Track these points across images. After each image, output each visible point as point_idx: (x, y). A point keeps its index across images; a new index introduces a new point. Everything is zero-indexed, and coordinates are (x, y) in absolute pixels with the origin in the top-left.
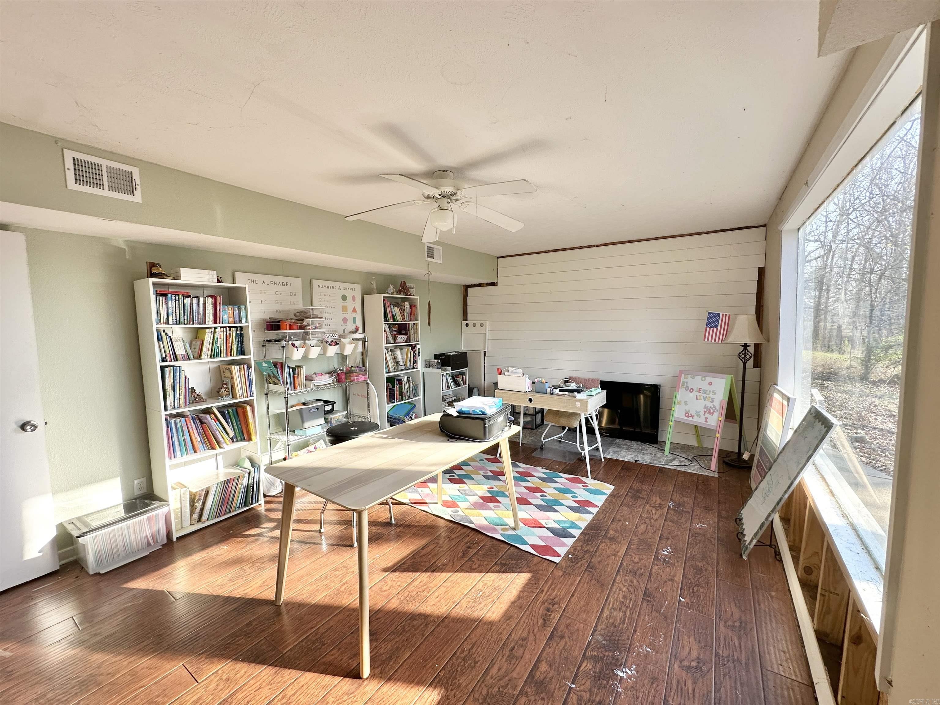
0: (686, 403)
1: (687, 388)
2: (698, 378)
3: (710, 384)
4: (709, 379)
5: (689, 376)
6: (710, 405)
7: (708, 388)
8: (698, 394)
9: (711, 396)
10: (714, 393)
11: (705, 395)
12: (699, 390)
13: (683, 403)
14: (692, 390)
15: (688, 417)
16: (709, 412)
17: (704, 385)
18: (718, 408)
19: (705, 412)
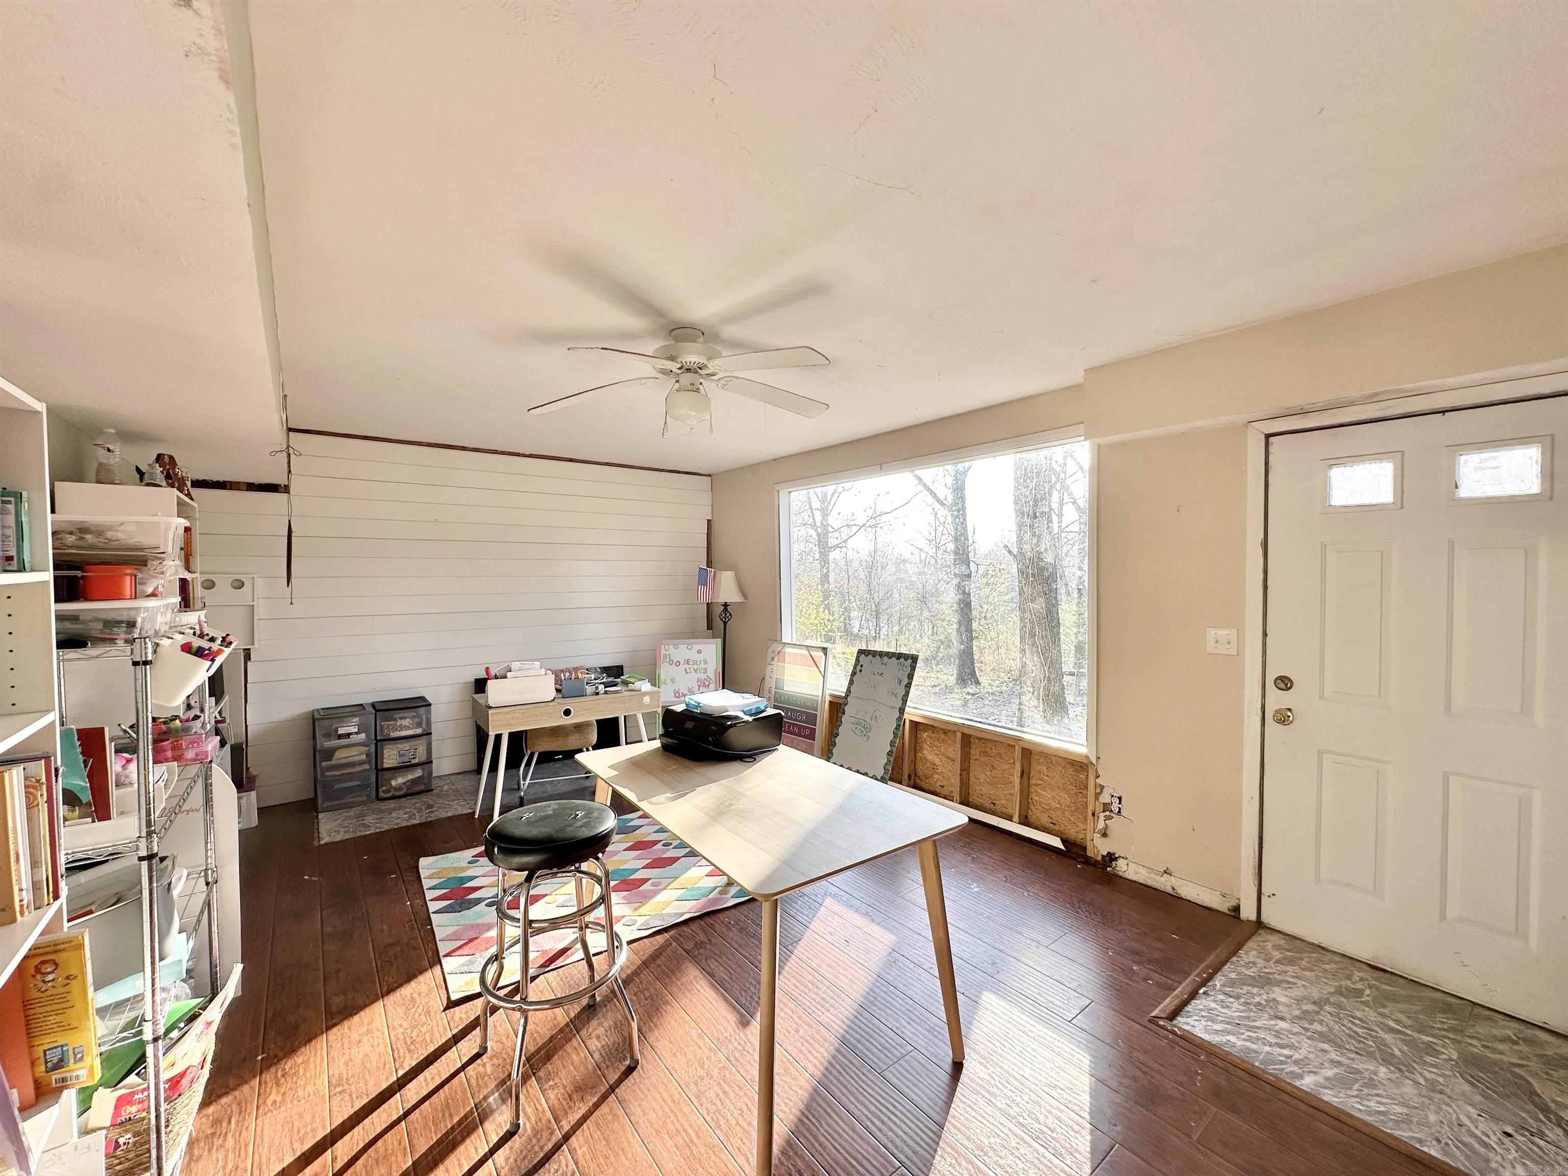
0: (673, 681)
1: (671, 662)
2: (683, 648)
3: (699, 652)
4: (697, 647)
5: (671, 646)
6: (703, 676)
7: (699, 657)
8: (687, 666)
9: (703, 666)
10: (706, 662)
11: (695, 667)
12: (688, 662)
13: (669, 682)
14: (678, 664)
15: (678, 697)
16: (704, 686)
17: (693, 655)
18: (712, 677)
19: (699, 686)
